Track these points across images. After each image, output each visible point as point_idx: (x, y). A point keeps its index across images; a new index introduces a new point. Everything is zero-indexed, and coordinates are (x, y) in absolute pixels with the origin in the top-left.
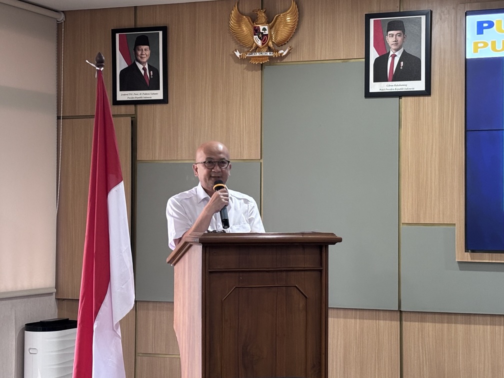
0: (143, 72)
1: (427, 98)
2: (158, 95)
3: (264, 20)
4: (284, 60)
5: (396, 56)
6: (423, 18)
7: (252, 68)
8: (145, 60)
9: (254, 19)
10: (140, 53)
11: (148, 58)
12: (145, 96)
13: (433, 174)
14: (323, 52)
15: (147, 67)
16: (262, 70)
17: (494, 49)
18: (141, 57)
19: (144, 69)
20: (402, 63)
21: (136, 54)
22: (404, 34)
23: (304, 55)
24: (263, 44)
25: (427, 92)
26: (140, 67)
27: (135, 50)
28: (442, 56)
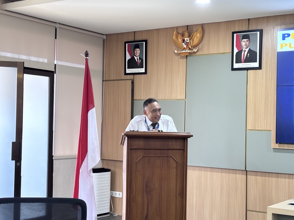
0: (137, 60)
1: (260, 71)
2: (143, 70)
3: (187, 36)
4: (196, 54)
5: (246, 51)
6: (258, 33)
7: (182, 58)
8: (138, 55)
9: (183, 35)
10: (136, 52)
11: (139, 54)
12: (137, 71)
13: (262, 107)
14: (213, 50)
15: (138, 58)
16: (186, 58)
17: (290, 47)
18: (136, 54)
19: (137, 59)
20: (248, 54)
21: (134, 52)
22: (250, 40)
23: (205, 51)
24: (187, 47)
25: (260, 68)
26: (136, 58)
27: (134, 50)
28: (267, 50)
